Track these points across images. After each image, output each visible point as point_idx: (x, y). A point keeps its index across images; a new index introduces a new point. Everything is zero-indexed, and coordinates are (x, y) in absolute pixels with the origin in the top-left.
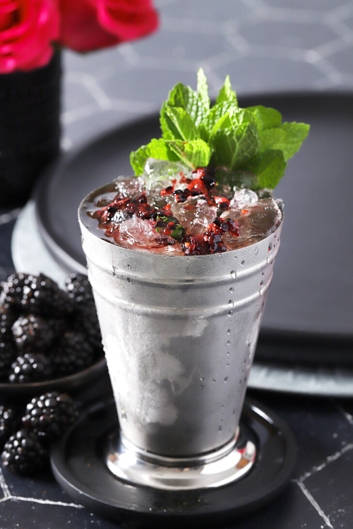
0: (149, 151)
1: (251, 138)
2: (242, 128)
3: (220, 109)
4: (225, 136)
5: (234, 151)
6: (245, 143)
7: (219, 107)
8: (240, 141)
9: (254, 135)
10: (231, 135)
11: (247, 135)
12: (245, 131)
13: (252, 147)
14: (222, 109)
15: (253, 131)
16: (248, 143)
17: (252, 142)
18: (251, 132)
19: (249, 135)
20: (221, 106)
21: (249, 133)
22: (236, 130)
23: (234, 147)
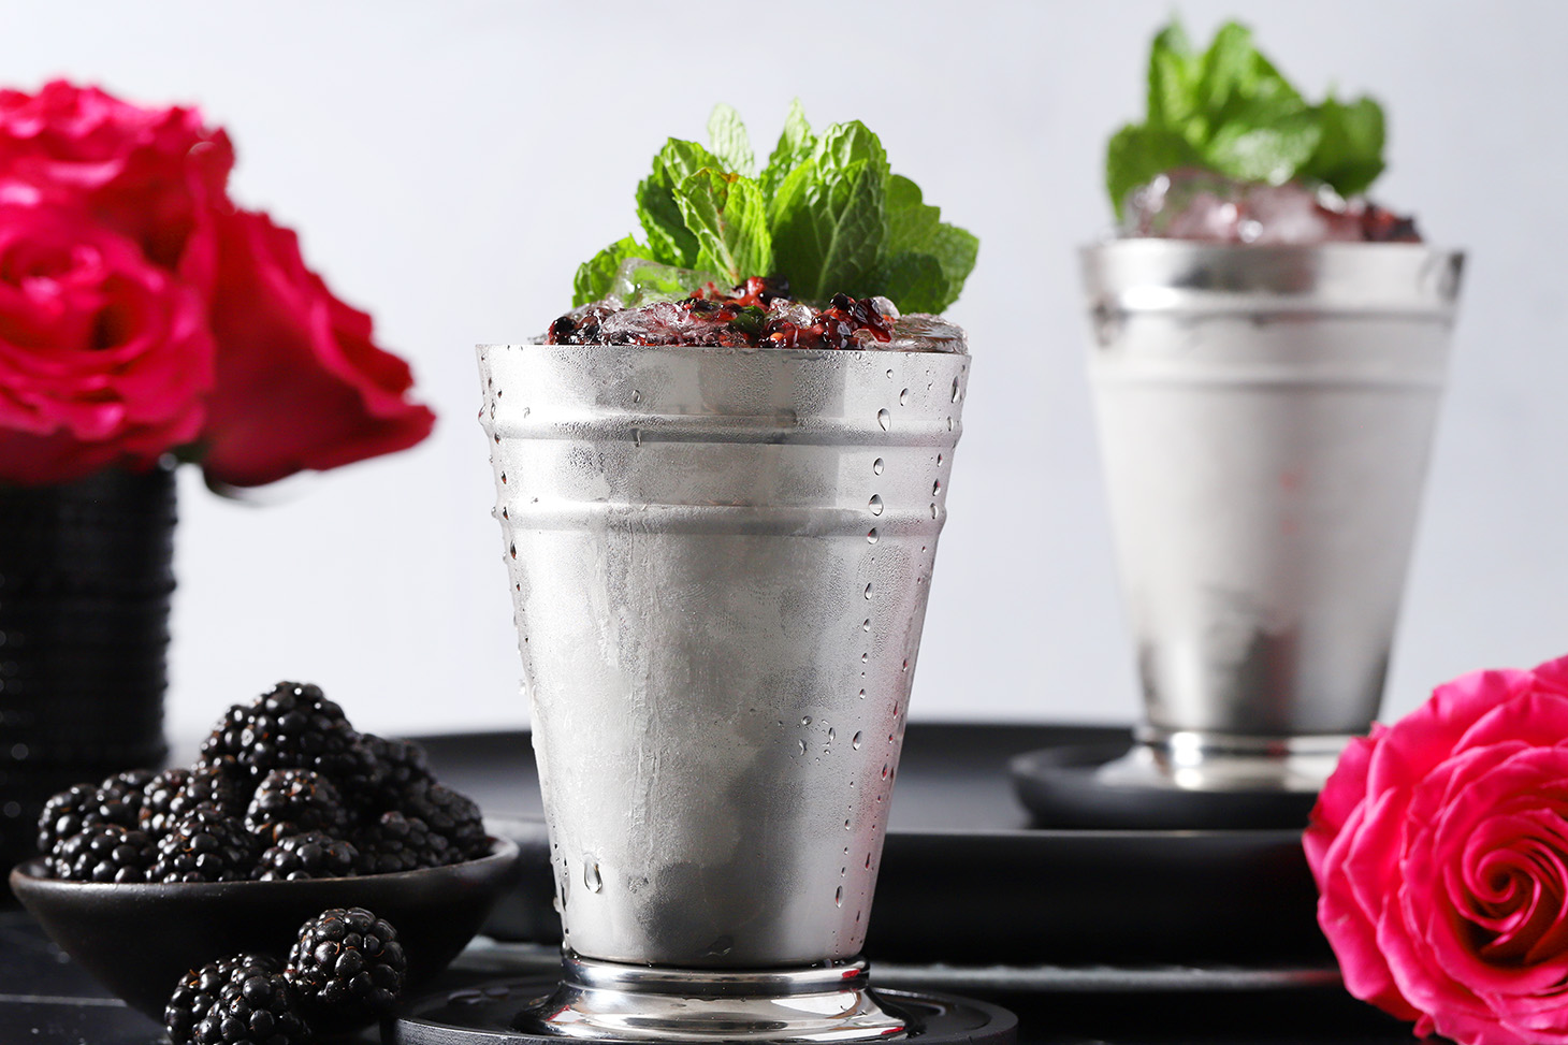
0: (622, 257)
1: (868, 214)
2: (850, 176)
3: (784, 166)
4: (807, 208)
5: (826, 250)
6: (852, 229)
7: (783, 161)
8: (841, 222)
9: (875, 204)
10: (822, 203)
11: (858, 200)
12: (855, 188)
13: (867, 242)
14: (789, 166)
15: (874, 193)
16: (859, 228)
17: (869, 227)
18: (869, 193)
19: (862, 201)
20: (788, 161)
21: (863, 196)
22: (834, 184)
23: (827, 238)
